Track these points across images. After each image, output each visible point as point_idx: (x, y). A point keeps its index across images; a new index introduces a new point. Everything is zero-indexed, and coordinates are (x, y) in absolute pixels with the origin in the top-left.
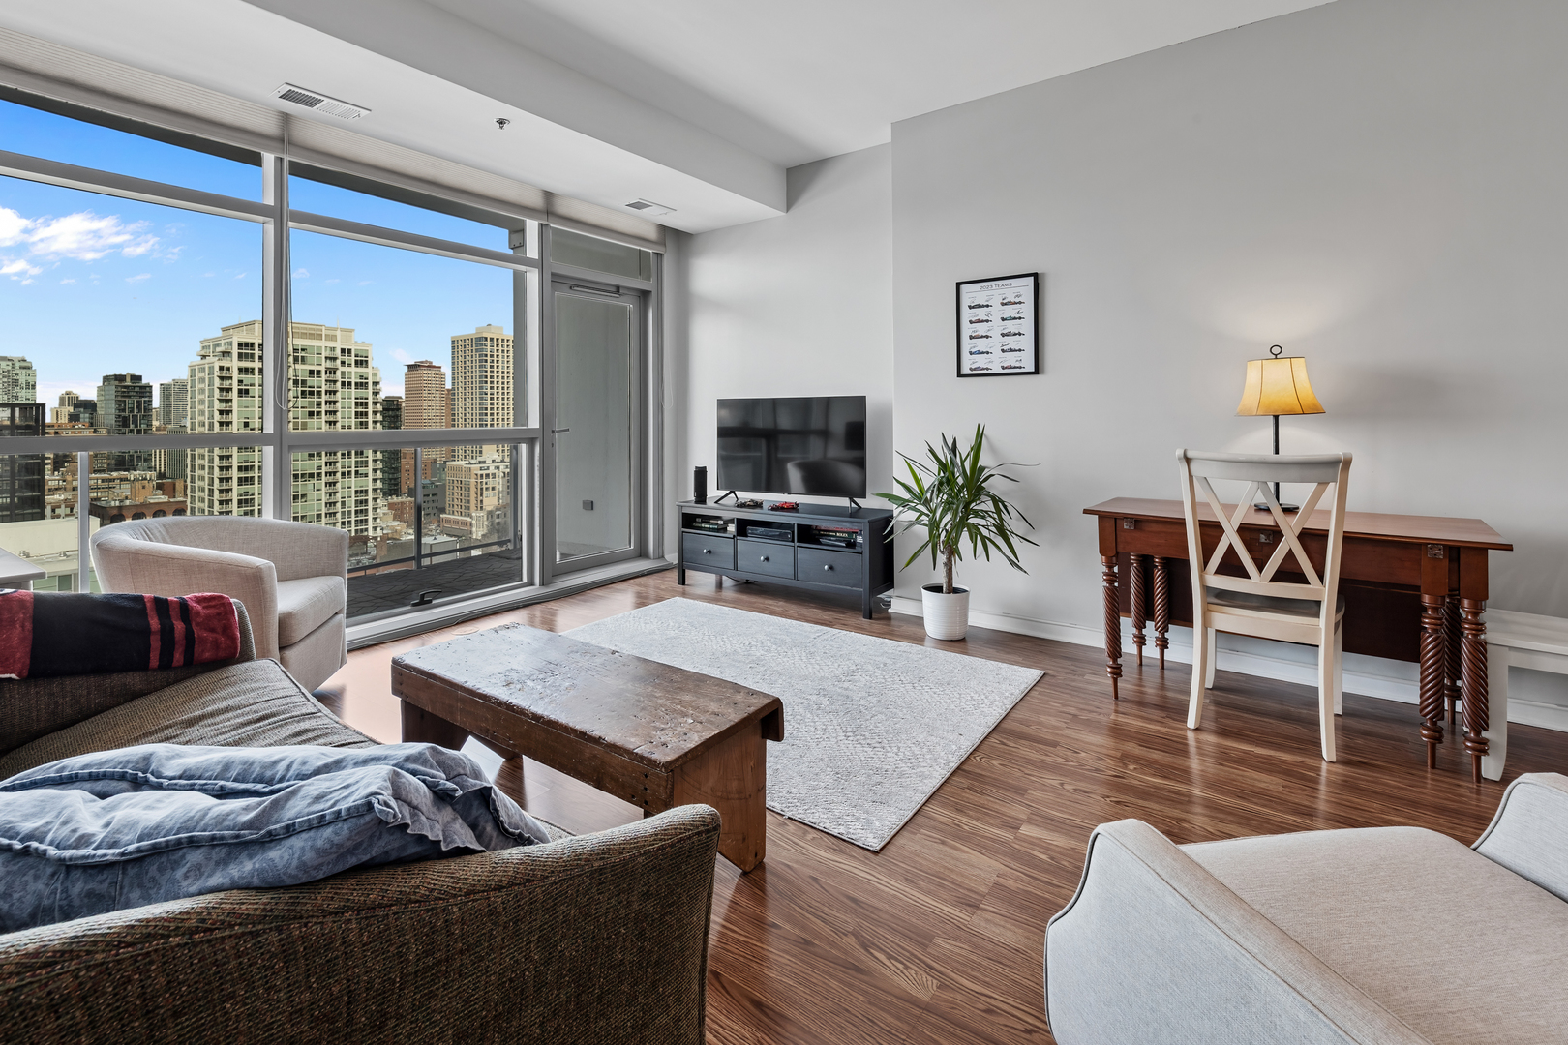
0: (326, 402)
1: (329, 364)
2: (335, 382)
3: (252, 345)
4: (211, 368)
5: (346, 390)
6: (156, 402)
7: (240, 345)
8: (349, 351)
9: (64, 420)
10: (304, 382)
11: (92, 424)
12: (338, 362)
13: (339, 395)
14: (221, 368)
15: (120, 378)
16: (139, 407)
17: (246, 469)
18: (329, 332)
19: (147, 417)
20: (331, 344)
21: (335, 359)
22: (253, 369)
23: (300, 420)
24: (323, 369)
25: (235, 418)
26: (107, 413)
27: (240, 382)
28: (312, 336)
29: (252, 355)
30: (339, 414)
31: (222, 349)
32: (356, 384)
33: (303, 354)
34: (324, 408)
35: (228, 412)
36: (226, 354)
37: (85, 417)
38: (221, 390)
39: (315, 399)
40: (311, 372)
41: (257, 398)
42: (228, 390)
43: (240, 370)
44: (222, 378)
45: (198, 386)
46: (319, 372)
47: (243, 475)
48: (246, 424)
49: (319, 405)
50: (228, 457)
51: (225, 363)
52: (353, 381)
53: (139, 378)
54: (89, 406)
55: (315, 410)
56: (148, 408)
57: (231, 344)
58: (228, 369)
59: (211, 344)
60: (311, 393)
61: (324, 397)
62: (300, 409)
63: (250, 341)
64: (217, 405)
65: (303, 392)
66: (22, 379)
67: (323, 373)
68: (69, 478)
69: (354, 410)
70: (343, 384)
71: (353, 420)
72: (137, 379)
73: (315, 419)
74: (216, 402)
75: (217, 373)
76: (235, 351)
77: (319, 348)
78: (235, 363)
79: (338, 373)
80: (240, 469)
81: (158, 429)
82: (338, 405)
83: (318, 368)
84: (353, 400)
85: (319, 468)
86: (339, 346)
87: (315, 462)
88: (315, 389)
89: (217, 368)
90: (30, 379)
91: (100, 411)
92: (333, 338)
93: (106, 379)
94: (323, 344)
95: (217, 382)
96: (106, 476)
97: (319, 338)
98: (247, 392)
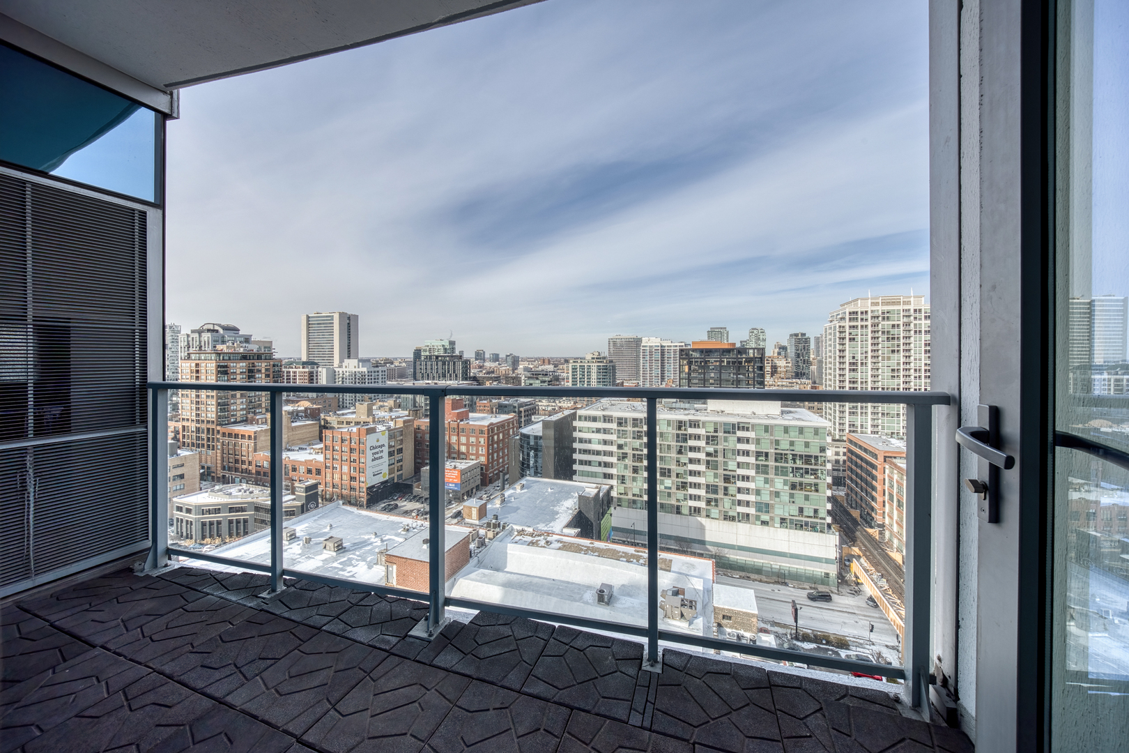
0: (904, 344)
1: (906, 320)
2: (910, 331)
3: (857, 312)
4: (835, 327)
5: (918, 336)
6: (812, 346)
7: (850, 313)
8: (920, 310)
9: (776, 355)
10: (888, 332)
11: (785, 357)
12: (912, 318)
13: (912, 339)
14: (840, 327)
15: (796, 335)
16: (804, 348)
17: (854, 382)
18: (905, 300)
19: (808, 353)
20: (906, 307)
21: (909, 316)
22: (857, 326)
23: (886, 355)
24: (901, 323)
25: (847, 354)
26: (791, 351)
27: (850, 334)
28: (893, 303)
29: (857, 318)
30: (912, 351)
31: (840, 316)
32: (925, 331)
33: (888, 315)
34: (902, 348)
35: (843, 351)
36: (842, 319)
37: (783, 353)
38: (840, 338)
39: (896, 342)
40: (893, 326)
41: (859, 343)
42: (843, 339)
43: (850, 327)
44: (840, 332)
45: (828, 337)
46: (898, 325)
47: (852, 385)
48: (854, 357)
49: (898, 346)
50: (843, 375)
51: (842, 324)
52: (923, 330)
53: (805, 334)
54: (784, 348)
55: (896, 349)
56: (808, 350)
57: (845, 313)
58: (843, 327)
59: (835, 314)
60: (893, 338)
61: (902, 341)
62: (886, 349)
63: (855, 310)
64: (838, 347)
65: (888, 338)
66: (761, 337)
67: (902, 325)
68: (776, 381)
69: (923, 349)
70: (916, 332)
71: (923, 355)
72: (803, 335)
73: (896, 355)
74: (837, 345)
75: (837, 330)
76: (847, 317)
77: (899, 310)
78: (847, 324)
79: (912, 325)
80: (850, 382)
81: (813, 359)
82: (912, 345)
83: (898, 323)
84: (923, 342)
85: (899, 385)
86: (912, 307)
87: (896, 381)
88: (896, 336)
89: (838, 327)
90: (764, 337)
91: (789, 351)
92: (909, 303)
93: (791, 335)
94: (901, 307)
95: (838, 334)
96: (790, 381)
97: (899, 303)
98: (854, 339)
